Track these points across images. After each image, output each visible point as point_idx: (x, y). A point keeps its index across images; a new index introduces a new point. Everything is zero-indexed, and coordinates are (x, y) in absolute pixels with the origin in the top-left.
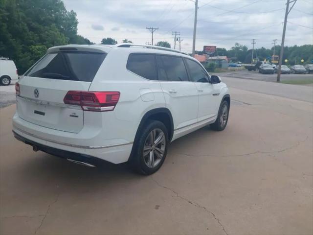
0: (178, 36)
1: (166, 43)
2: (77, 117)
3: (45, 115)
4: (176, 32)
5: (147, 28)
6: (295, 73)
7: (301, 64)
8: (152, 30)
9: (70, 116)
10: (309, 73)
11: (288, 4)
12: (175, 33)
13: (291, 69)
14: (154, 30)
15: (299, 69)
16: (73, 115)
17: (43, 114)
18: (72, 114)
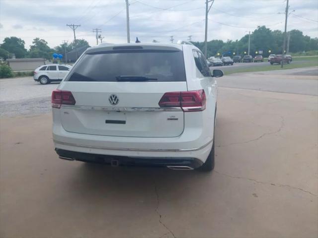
0: (99, 34)
1: (83, 40)
2: (177, 119)
3: (126, 123)
4: (97, 29)
5: (67, 25)
6: (214, 66)
7: (216, 57)
8: (74, 27)
9: (169, 119)
10: (225, 65)
11: (207, 3)
12: (95, 30)
13: (210, 62)
14: (75, 27)
15: (217, 61)
16: (172, 118)
17: (124, 122)
18: (169, 118)
